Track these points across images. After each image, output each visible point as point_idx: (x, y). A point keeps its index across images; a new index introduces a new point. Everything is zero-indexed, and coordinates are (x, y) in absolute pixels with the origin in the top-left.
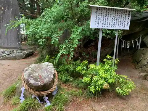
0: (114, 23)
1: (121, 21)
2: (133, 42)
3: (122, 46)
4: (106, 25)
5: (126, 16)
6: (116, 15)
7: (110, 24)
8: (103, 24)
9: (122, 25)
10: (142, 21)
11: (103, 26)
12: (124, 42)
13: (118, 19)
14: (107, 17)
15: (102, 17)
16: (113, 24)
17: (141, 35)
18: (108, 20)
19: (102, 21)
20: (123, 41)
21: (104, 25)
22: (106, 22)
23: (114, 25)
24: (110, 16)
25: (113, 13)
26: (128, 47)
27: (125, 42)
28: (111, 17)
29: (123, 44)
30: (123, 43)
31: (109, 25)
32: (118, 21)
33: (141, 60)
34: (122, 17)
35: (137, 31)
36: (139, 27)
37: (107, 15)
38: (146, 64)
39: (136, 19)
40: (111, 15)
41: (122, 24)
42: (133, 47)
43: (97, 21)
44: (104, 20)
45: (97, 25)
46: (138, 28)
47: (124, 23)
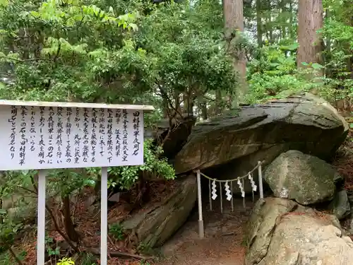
0: (86, 148)
1: (110, 142)
2: (239, 183)
3: (212, 195)
4: (55, 158)
5: (125, 127)
6: (90, 124)
7: (68, 154)
8: (41, 154)
9: (117, 154)
10: (251, 127)
11: (41, 162)
12: (214, 184)
13: (98, 135)
14: (55, 134)
15: (38, 134)
16: (81, 153)
17: (259, 162)
18: (59, 142)
19: (37, 147)
20: (212, 181)
21: (46, 159)
22: (51, 148)
23: (85, 154)
24: (64, 129)
25: (77, 119)
26: (229, 197)
27: (217, 183)
28: (69, 131)
29: (212, 190)
30: (212, 186)
31: (64, 158)
32: (98, 141)
33: (254, 239)
34: (113, 131)
35: (244, 153)
36: (246, 143)
37: (56, 128)
38: (264, 251)
39: (231, 124)
40: (69, 126)
41: (114, 151)
42: (243, 195)
43: (17, 146)
44: (46, 141)
45: (18, 158)
46: (247, 146)
47: (122, 146)
